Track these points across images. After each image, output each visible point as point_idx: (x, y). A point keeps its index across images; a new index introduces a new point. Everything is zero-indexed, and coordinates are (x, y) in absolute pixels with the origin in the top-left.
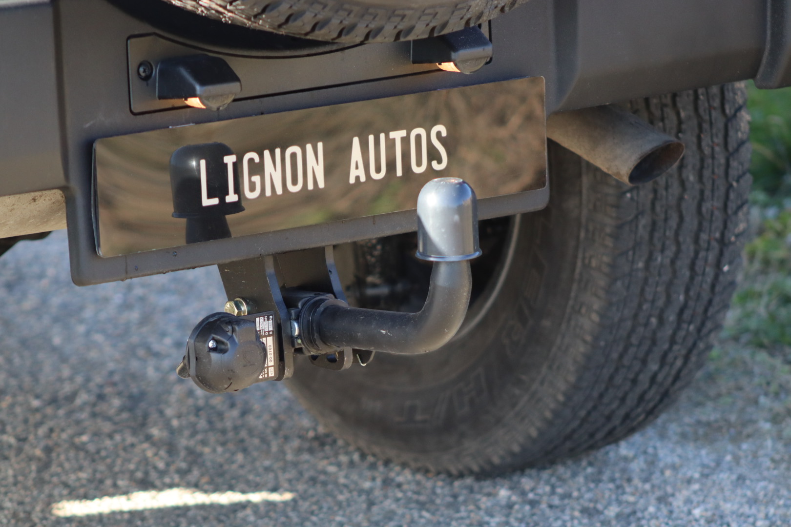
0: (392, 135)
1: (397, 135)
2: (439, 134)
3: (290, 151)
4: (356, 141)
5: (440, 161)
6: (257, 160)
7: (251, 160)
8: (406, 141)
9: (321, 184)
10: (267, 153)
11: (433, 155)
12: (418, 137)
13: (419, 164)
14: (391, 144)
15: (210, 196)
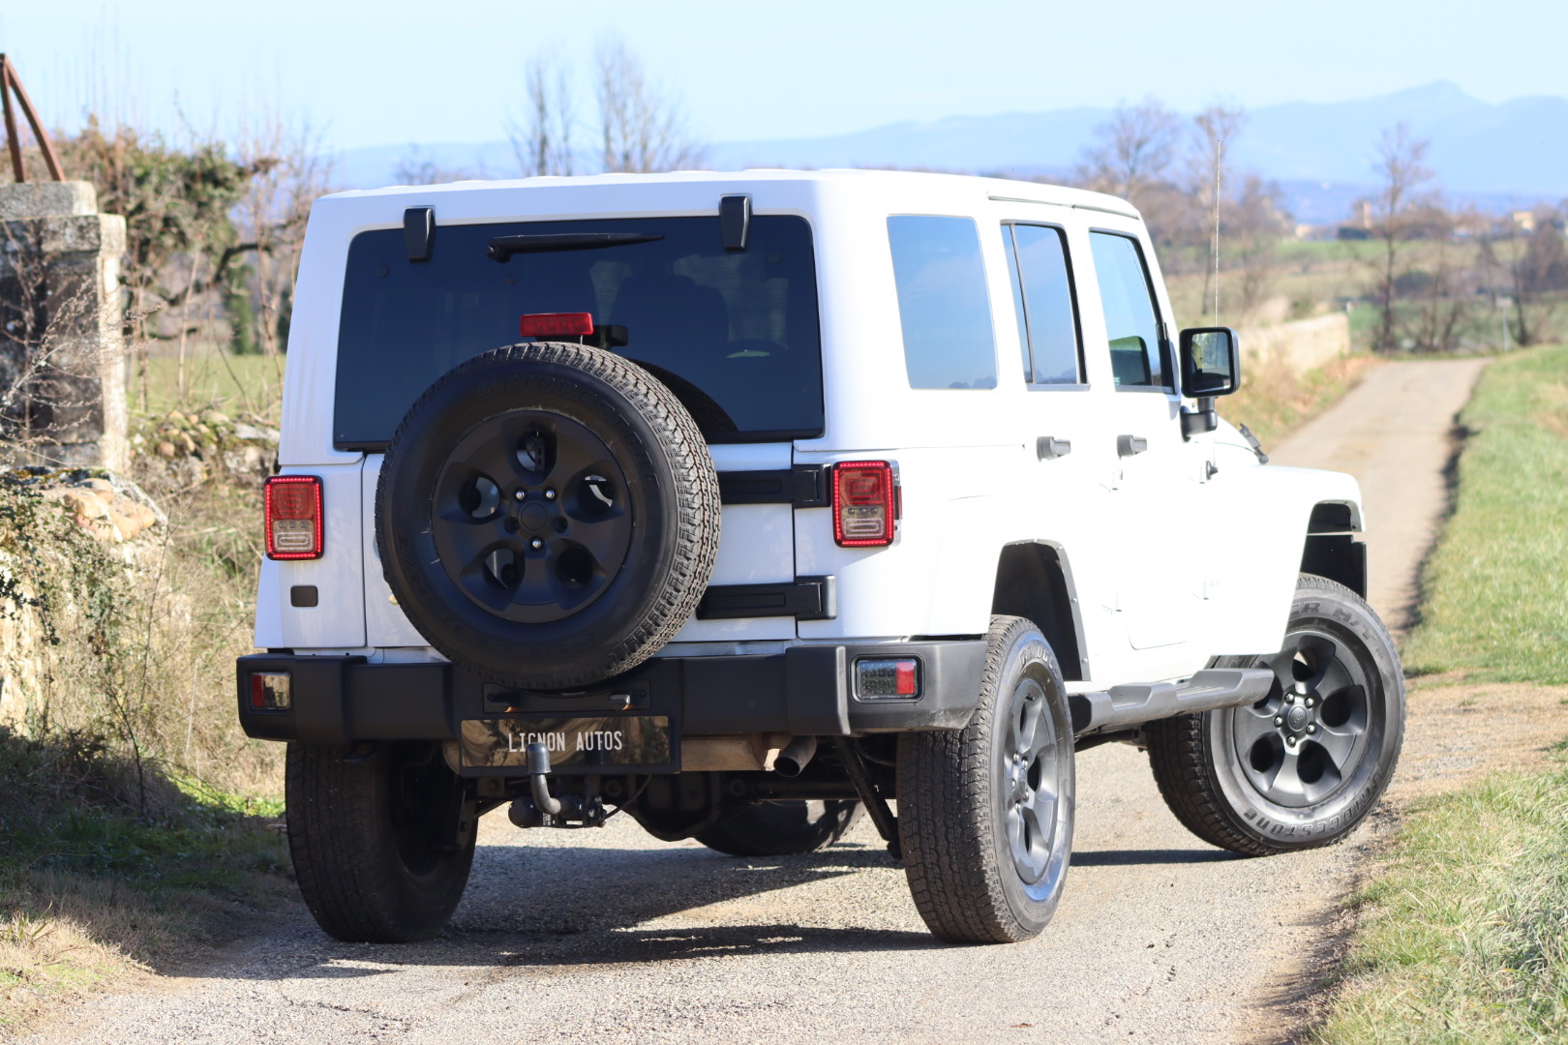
0: (596, 733)
1: (599, 733)
2: (618, 735)
3: (549, 735)
4: (580, 734)
5: (618, 746)
6: (534, 736)
7: (532, 736)
8: (602, 737)
9: (564, 749)
10: (539, 734)
11: (615, 743)
12: (608, 736)
13: (609, 746)
14: (595, 737)
15: (513, 748)
